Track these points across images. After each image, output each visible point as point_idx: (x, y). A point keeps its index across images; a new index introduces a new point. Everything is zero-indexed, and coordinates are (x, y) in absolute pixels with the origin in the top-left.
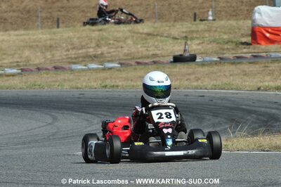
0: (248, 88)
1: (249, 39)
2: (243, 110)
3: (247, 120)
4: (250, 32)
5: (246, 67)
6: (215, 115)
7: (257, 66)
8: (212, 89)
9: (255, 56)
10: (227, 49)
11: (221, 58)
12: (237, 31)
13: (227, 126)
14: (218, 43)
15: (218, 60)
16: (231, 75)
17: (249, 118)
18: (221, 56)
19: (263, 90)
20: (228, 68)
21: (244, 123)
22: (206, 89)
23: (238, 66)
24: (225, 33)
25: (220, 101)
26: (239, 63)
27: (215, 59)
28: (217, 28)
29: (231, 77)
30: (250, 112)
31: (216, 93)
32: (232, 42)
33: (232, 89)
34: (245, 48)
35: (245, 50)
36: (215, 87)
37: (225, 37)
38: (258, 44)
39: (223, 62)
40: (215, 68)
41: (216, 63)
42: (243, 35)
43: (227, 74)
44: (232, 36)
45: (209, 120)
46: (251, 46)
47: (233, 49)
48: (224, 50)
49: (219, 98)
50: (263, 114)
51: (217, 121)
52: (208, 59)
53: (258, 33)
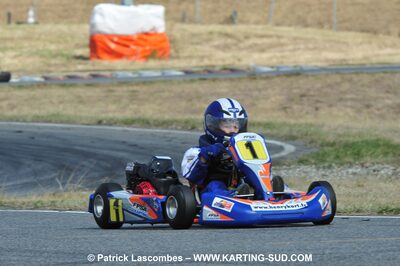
0: (84, 121)
1: (86, 52)
2: (77, 152)
3: (83, 166)
4: (87, 42)
5: (81, 91)
6: (38, 158)
7: (98, 90)
8: (33, 121)
9: (94, 76)
10: (55, 65)
11: (46, 78)
12: (69, 39)
13: (54, 175)
14: (42, 56)
15: (42, 80)
16: (61, 102)
17: (84, 163)
18: (46, 75)
19: (105, 125)
20: (56, 92)
21: (80, 170)
22: (24, 121)
23: (71, 89)
24: (51, 42)
25: (45, 139)
26: (71, 85)
27: (38, 79)
28: (40, 34)
29: (61, 106)
30: (87, 155)
31: (39, 128)
32: (62, 55)
33: (62, 122)
34: (80, 64)
35: (80, 67)
36: (37, 119)
37: (53, 47)
38: (99, 58)
39: (48, 82)
40: (38, 92)
41: (39, 85)
42: (78, 46)
43: (55, 100)
44: (61, 47)
45: (29, 166)
46: (90, 62)
47: (64, 65)
48: (49, 65)
49: (43, 135)
50: (106, 158)
51: (39, 167)
52: (27, 78)
53: (99, 44)
